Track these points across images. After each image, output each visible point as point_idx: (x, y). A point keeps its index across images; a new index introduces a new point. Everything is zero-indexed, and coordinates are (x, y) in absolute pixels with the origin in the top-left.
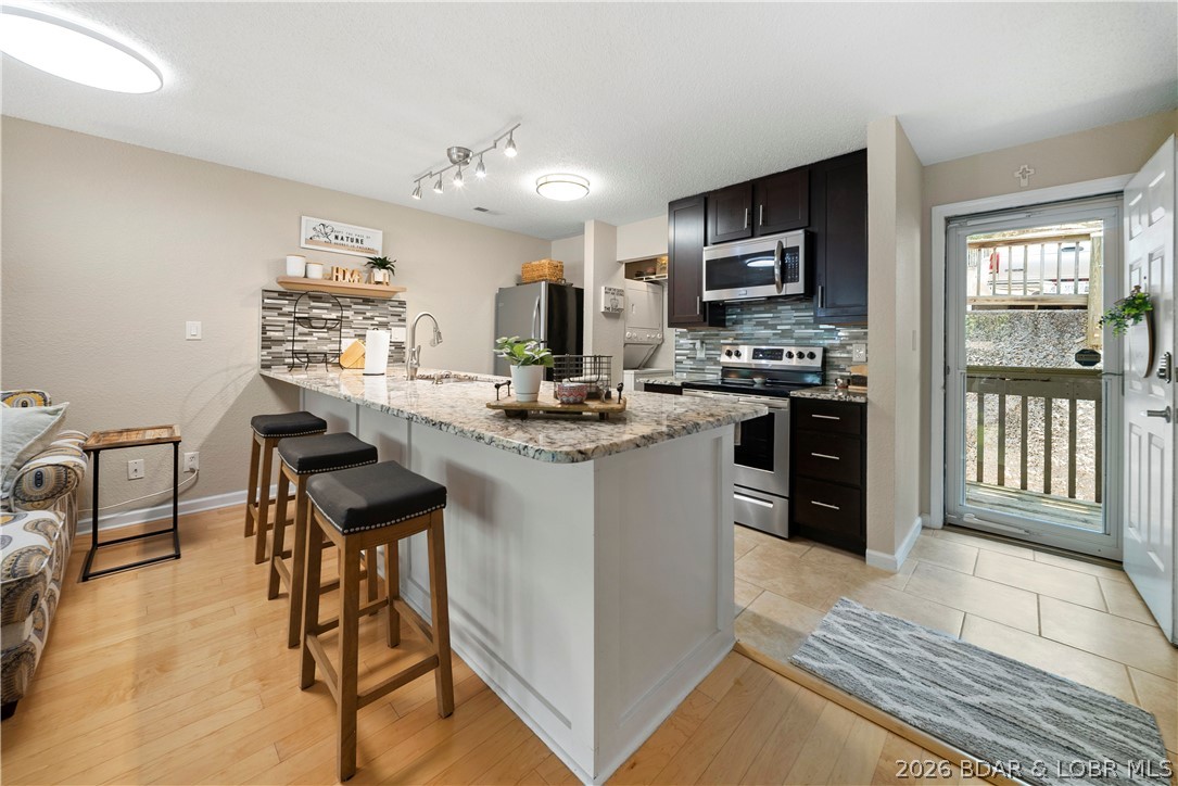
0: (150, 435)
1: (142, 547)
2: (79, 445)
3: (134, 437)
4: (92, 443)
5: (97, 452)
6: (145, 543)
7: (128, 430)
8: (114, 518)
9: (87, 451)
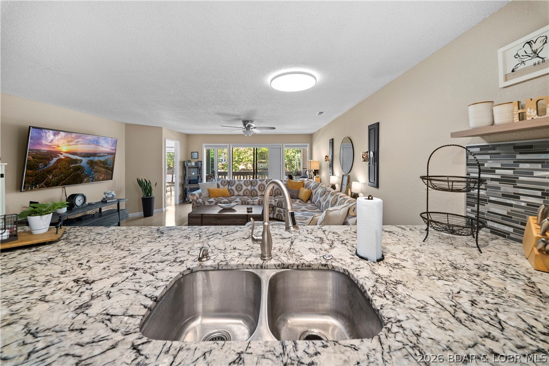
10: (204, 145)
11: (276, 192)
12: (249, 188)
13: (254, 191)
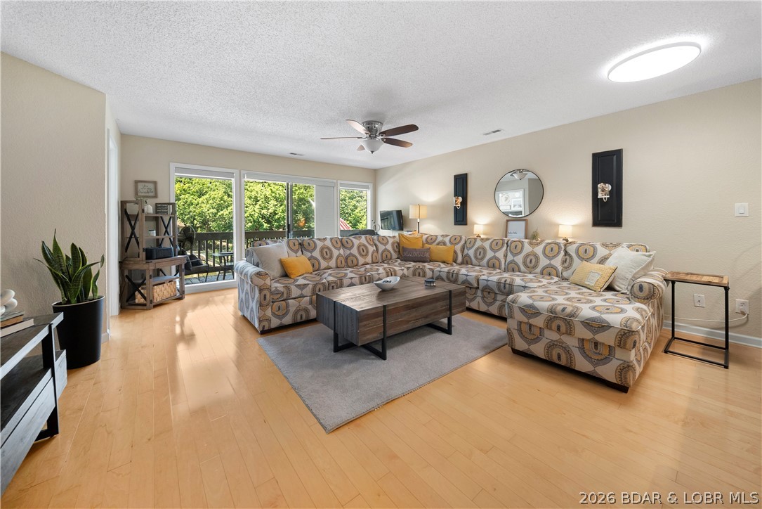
0: (705, 279)
1: (701, 350)
2: (662, 276)
3: (694, 278)
4: (669, 276)
5: (673, 282)
6: (704, 349)
7: (691, 274)
8: (685, 327)
9: (666, 280)
10: (173, 166)
11: (384, 255)
12: (342, 251)
13: (351, 258)
